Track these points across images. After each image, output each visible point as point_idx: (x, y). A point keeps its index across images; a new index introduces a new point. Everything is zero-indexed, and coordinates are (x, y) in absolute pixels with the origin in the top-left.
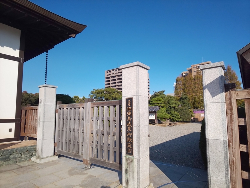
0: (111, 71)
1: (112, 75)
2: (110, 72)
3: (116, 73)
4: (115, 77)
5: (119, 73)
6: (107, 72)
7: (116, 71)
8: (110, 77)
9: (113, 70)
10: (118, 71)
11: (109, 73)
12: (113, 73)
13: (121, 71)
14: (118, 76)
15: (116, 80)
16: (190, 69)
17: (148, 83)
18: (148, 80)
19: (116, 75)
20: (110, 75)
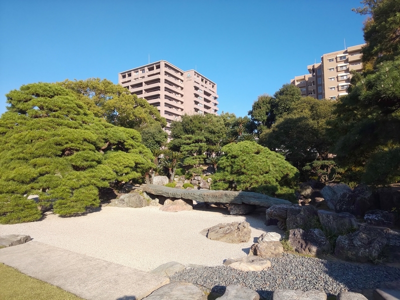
0: (132, 72)
1: (134, 82)
2: (130, 75)
3: (143, 77)
4: (140, 85)
5: (149, 76)
6: (124, 77)
7: (143, 71)
8: (130, 87)
9: (136, 71)
10: (147, 72)
11: (127, 79)
12: (136, 78)
13: (155, 71)
14: (147, 83)
15: (144, 92)
16: (316, 67)
17: (216, 104)
18: (215, 98)
19: (143, 81)
20: (130, 81)
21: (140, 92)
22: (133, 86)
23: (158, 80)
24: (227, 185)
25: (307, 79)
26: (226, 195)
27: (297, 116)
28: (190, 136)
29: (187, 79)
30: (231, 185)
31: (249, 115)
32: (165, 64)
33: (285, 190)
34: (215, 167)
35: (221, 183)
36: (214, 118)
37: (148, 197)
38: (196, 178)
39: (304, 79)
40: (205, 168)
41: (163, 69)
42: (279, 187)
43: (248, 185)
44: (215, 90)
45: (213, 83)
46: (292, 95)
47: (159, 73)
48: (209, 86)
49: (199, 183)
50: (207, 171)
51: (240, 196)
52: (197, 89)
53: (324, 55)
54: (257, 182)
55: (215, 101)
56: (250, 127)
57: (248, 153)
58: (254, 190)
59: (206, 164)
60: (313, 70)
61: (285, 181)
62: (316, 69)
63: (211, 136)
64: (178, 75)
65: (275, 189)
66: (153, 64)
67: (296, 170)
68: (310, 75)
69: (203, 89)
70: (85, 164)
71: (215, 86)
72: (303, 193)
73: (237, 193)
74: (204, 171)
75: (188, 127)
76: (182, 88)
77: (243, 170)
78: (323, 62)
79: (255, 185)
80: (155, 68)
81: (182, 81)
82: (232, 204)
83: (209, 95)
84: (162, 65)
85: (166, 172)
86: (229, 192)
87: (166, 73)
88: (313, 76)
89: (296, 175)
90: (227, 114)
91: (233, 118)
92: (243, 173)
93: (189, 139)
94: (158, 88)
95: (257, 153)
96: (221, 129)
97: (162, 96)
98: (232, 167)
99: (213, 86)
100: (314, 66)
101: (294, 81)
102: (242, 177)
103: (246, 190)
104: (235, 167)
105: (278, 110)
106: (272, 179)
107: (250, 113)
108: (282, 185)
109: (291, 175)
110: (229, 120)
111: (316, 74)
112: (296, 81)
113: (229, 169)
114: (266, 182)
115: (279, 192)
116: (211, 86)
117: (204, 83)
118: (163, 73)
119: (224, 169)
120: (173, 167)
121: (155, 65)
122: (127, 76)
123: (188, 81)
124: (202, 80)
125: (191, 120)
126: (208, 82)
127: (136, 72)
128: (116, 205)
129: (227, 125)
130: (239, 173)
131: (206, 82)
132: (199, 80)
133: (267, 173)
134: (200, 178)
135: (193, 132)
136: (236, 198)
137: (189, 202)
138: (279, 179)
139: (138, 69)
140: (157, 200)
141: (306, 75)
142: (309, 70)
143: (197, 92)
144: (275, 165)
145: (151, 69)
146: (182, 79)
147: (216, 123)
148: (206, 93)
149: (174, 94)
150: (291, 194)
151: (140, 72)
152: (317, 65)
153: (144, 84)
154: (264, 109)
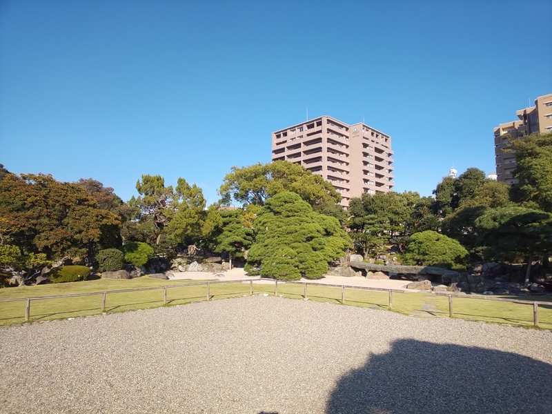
0: (288, 131)
1: (290, 143)
2: (285, 135)
3: (302, 137)
4: (298, 146)
5: (308, 135)
6: (278, 136)
7: (301, 129)
8: (286, 149)
9: (293, 129)
10: (306, 131)
11: (282, 139)
12: (293, 137)
13: (316, 129)
14: (307, 143)
15: (302, 154)
16: (528, 112)
17: (390, 163)
18: (390, 155)
19: (301, 141)
20: (286, 142)
21: (298, 155)
22: (289, 148)
23: (319, 140)
24: (415, 262)
25: (517, 127)
26: (415, 268)
27: (477, 204)
28: (372, 216)
29: (353, 135)
30: (419, 262)
31: (433, 193)
32: (328, 120)
33: (459, 266)
34: (400, 247)
35: (411, 261)
36: (396, 197)
37: (352, 270)
38: (381, 257)
39: (513, 127)
40: (390, 247)
41: (325, 126)
42: (453, 264)
43: (431, 262)
44: (389, 144)
45: (386, 136)
46: (477, 179)
47: (320, 132)
48: (381, 140)
49: (385, 262)
50: (392, 250)
51: (425, 269)
52: (365, 146)
53: (538, 98)
54: (437, 261)
55: (390, 159)
56: (435, 207)
57: (431, 240)
58: (435, 265)
59: (390, 243)
60: (525, 117)
61: (458, 260)
62: (528, 114)
63: (394, 217)
64: (342, 131)
65: (451, 265)
66: (313, 121)
67: (467, 252)
68: (521, 122)
69: (375, 145)
70: (319, 247)
71: (389, 139)
72: (475, 270)
73: (423, 267)
74: (388, 250)
75: (370, 207)
76: (347, 146)
77: (427, 252)
78: (537, 106)
79: (435, 262)
80: (315, 125)
81: (347, 137)
82: (419, 274)
83: (380, 151)
84: (324, 121)
85: (360, 251)
86: (417, 266)
87: (329, 130)
88: (525, 123)
89: (467, 256)
90: (410, 192)
91: (416, 198)
92: (427, 254)
93: (372, 219)
94: (319, 150)
95: (438, 240)
96: (405, 211)
97: (325, 159)
98: (419, 250)
99: (386, 140)
100: (525, 111)
101: (499, 130)
102: (426, 257)
103: (430, 265)
104: (421, 250)
105: (462, 193)
106: (449, 258)
107: (434, 192)
108: (456, 263)
109: (463, 256)
110: (412, 199)
111: (529, 121)
112: (501, 130)
113: (417, 251)
114: (443, 261)
115: (454, 267)
116: (384, 139)
117: (374, 138)
118: (325, 131)
119: (413, 251)
120: (366, 248)
121: (315, 122)
122: (282, 135)
123: (355, 137)
124: (372, 134)
125: (373, 200)
126: (380, 135)
127: (293, 131)
128: (332, 275)
129: (410, 204)
130: (424, 254)
131: (377, 136)
132: (368, 134)
133: (444, 254)
134: (385, 257)
135: (375, 212)
136: (422, 270)
137: (386, 273)
138: (454, 258)
139: (295, 127)
140: (361, 273)
141: (516, 121)
142: (520, 116)
143: (367, 150)
144: (450, 249)
145: (311, 126)
146: (348, 135)
147: (399, 204)
148: (377, 150)
149: (338, 154)
150: (463, 269)
151: (298, 130)
152: (529, 110)
153: (302, 145)
154: (448, 191)
